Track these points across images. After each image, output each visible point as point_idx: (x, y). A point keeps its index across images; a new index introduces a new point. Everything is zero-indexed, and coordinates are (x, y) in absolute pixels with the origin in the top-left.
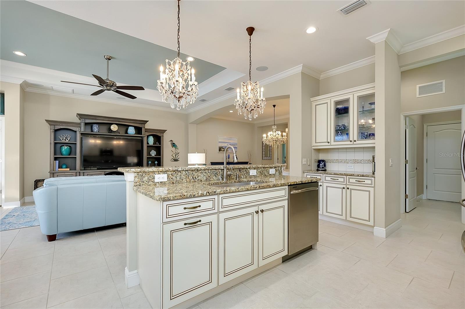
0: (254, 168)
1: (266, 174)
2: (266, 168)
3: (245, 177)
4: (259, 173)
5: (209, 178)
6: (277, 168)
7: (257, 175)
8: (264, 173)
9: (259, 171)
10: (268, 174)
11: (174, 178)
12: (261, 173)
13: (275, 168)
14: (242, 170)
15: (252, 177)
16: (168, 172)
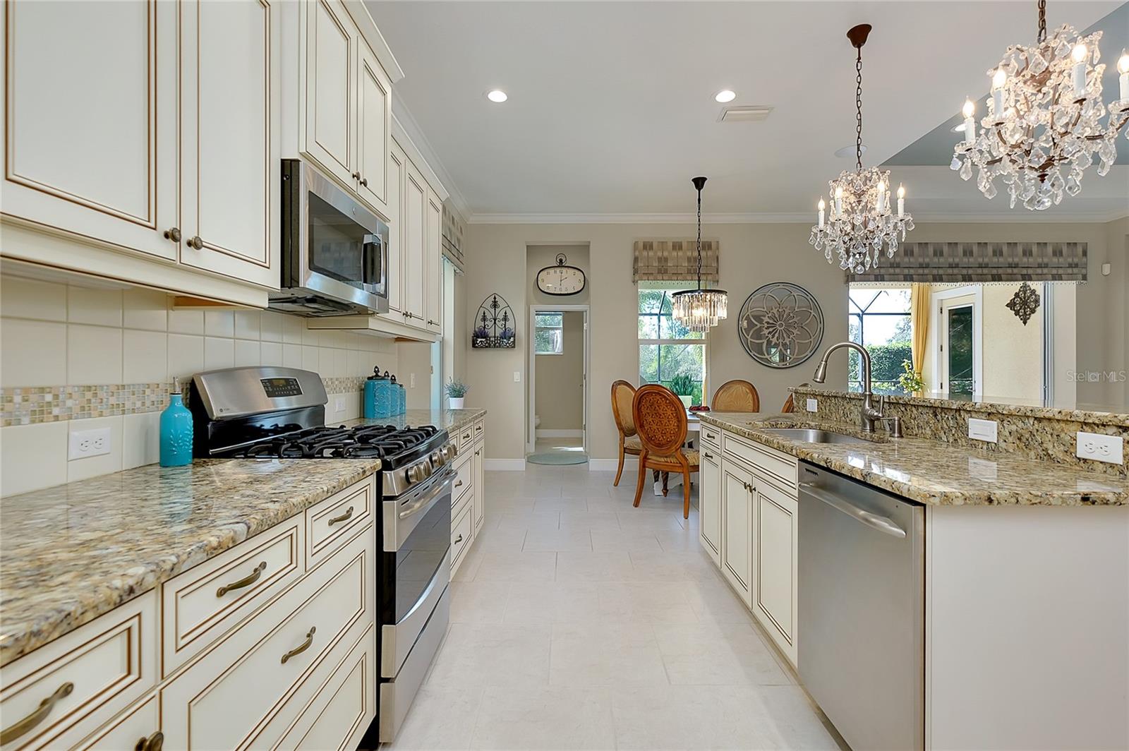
0: (989, 414)
1: (1056, 451)
2: (1057, 426)
3: (951, 440)
4: (1011, 439)
7: (1003, 445)
8: (1037, 443)
9: (1014, 428)
10: (1069, 454)
11: (823, 408)
12: (1024, 440)
13: (1121, 430)
14: (943, 415)
15: (980, 446)
16: (818, 397)
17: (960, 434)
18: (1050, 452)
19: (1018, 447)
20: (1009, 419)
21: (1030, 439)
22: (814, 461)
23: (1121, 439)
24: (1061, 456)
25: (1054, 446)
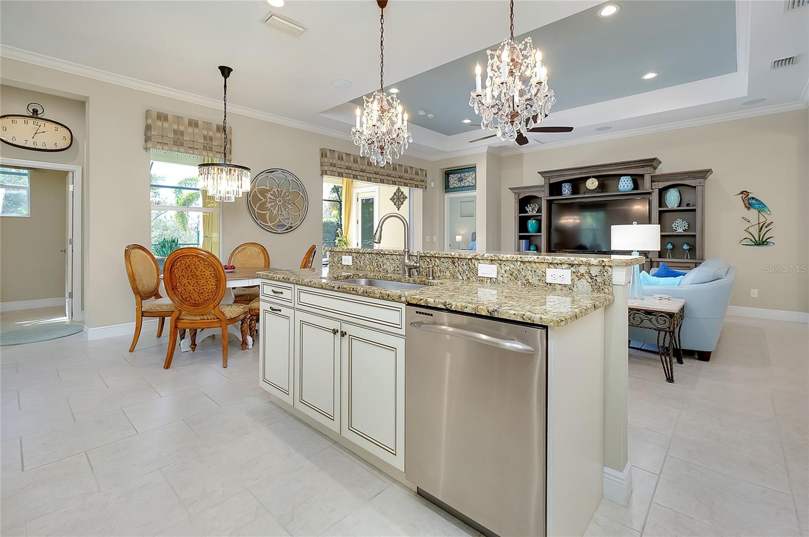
0: (492, 260)
1: (534, 280)
2: (533, 265)
3: (465, 278)
4: (506, 275)
5: (398, 269)
6: (582, 270)
7: (500, 279)
8: (522, 277)
9: (508, 268)
10: (541, 281)
11: (358, 262)
12: (514, 275)
13: (570, 266)
14: (459, 262)
15: (486, 281)
16: (353, 254)
17: (471, 274)
18: (530, 281)
19: (510, 279)
20: (504, 263)
21: (518, 274)
22: (429, 305)
23: (570, 271)
24: (537, 283)
25: (532, 277)
